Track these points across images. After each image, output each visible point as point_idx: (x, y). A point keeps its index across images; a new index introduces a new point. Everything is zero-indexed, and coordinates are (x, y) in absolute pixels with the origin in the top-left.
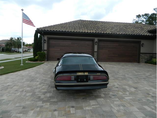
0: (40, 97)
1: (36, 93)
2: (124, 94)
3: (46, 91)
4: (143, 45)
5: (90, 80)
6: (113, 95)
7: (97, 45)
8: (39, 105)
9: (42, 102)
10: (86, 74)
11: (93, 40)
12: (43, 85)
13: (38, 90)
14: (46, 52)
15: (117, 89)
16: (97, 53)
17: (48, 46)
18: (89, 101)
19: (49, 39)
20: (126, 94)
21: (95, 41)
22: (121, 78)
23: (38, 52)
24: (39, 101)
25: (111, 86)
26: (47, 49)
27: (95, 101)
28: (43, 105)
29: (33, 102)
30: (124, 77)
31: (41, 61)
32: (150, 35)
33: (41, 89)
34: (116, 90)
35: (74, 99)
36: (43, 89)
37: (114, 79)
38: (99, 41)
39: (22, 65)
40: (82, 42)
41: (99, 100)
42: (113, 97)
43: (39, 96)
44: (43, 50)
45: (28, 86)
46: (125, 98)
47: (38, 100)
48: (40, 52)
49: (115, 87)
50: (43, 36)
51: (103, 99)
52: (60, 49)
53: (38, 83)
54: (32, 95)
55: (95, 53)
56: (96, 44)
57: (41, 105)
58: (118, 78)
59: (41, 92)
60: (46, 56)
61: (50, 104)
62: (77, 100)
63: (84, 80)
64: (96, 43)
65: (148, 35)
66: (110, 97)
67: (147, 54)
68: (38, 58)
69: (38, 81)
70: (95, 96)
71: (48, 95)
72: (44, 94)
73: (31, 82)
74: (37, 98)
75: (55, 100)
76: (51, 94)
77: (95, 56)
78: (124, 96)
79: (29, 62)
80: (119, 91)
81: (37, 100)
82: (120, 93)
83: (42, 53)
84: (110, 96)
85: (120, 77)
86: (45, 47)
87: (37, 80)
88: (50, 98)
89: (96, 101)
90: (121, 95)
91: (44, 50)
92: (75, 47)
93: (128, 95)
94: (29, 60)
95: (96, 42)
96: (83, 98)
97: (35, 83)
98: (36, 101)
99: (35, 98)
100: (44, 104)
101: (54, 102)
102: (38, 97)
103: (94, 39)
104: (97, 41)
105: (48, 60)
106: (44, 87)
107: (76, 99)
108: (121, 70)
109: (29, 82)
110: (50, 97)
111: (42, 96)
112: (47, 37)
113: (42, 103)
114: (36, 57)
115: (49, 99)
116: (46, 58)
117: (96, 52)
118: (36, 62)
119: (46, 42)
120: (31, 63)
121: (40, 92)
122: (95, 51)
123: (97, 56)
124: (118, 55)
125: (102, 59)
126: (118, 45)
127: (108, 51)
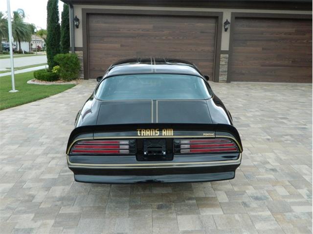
0: (33, 197)
1: (25, 182)
2: (292, 195)
3: (56, 179)
5: (178, 152)
6: (257, 198)
7: (229, 30)
8: (22, 227)
9: (32, 216)
10: (168, 134)
11: (217, 18)
12: (53, 158)
13: (33, 174)
14: (80, 54)
15: (271, 176)
16: (227, 55)
17: (88, 37)
18: (176, 219)
19: (88, 15)
20: (300, 196)
21: (224, 21)
22: (291, 135)
23: (58, 55)
24: (25, 212)
25: (255, 166)
26: (83, 45)
27: (195, 216)
28: (34, 225)
29: (8, 215)
30: (300, 132)
31: (68, 81)
33: (43, 169)
34: (269, 181)
35: (132, 207)
36: (50, 170)
37: (268, 139)
38: (237, 18)
39: (14, 91)
40: (186, 24)
41: (207, 213)
42: (254, 204)
43: (32, 192)
44: (73, 49)
45: (11, 160)
46: (291, 211)
47: (23, 208)
48: (62, 55)
49: (269, 167)
50: (72, 7)
51: (221, 213)
52: (122, 46)
53: (40, 150)
54: (12, 190)
55: (222, 55)
56: (226, 30)
57: (27, 227)
58: (282, 136)
59: (41, 180)
60: (82, 64)
61: (56, 222)
62: (138, 211)
63: (160, 152)
64: (228, 26)
66: (245, 204)
68: (59, 70)
69: (42, 144)
70: (198, 199)
71: (59, 191)
72: (48, 189)
73: (21, 145)
74: (22, 202)
75: (74, 210)
76: (68, 188)
77: (224, 63)
78: (289, 200)
79: (37, 82)
80: (276, 183)
81: (20, 209)
82: (281, 191)
83: (69, 58)
84: (246, 200)
85: (288, 131)
86: (78, 38)
87: (41, 140)
88: (59, 203)
89: (199, 218)
90: (284, 197)
91: (76, 49)
92: (164, 38)
93: (306, 197)
94: (36, 78)
95: (227, 23)
96: (160, 207)
97: (33, 149)
98: (19, 212)
99: (17, 200)
100: (39, 223)
101: (70, 216)
102: (27, 198)
103: (222, 13)
104: (229, 21)
105: (86, 78)
106: (53, 163)
107: (136, 207)
108: (296, 109)
109: (16, 147)
110: (62, 199)
111: (40, 196)
112: (83, 10)
113: (33, 220)
114: (55, 69)
115: (56, 205)
116: (83, 72)
117: (225, 52)
118: (54, 83)
119: (81, 26)
120: (41, 85)
121: (37, 180)
122: (222, 49)
123: (227, 66)
124: (291, 62)
125: (243, 74)
126: (293, 30)
127: (263, 49)
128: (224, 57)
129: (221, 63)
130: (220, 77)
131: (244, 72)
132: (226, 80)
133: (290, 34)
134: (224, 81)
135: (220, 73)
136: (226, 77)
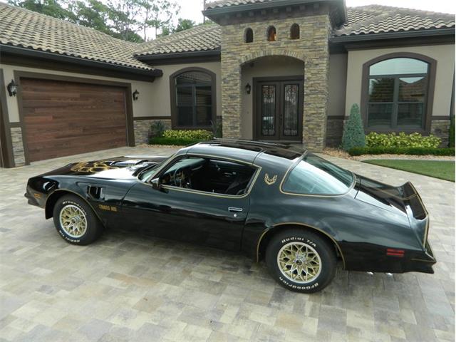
4: (136, 95)
7: (16, 95)
16: (20, 129)
21: (6, 81)
32: (146, 68)
55: (12, 129)
56: (11, 94)
65: (137, 66)
67: (145, 121)
77: (17, 140)
104: (14, 81)
117: (15, 125)
122: (11, 121)
123: (22, 143)
124: (82, 130)
125: (38, 151)
126: (77, 95)
127: (54, 117)
128: (16, 132)
129: (13, 141)
130: (15, 160)
131: (38, 148)
132: (24, 162)
133: (76, 99)
134: (22, 164)
135: (15, 154)
136: (24, 157)
